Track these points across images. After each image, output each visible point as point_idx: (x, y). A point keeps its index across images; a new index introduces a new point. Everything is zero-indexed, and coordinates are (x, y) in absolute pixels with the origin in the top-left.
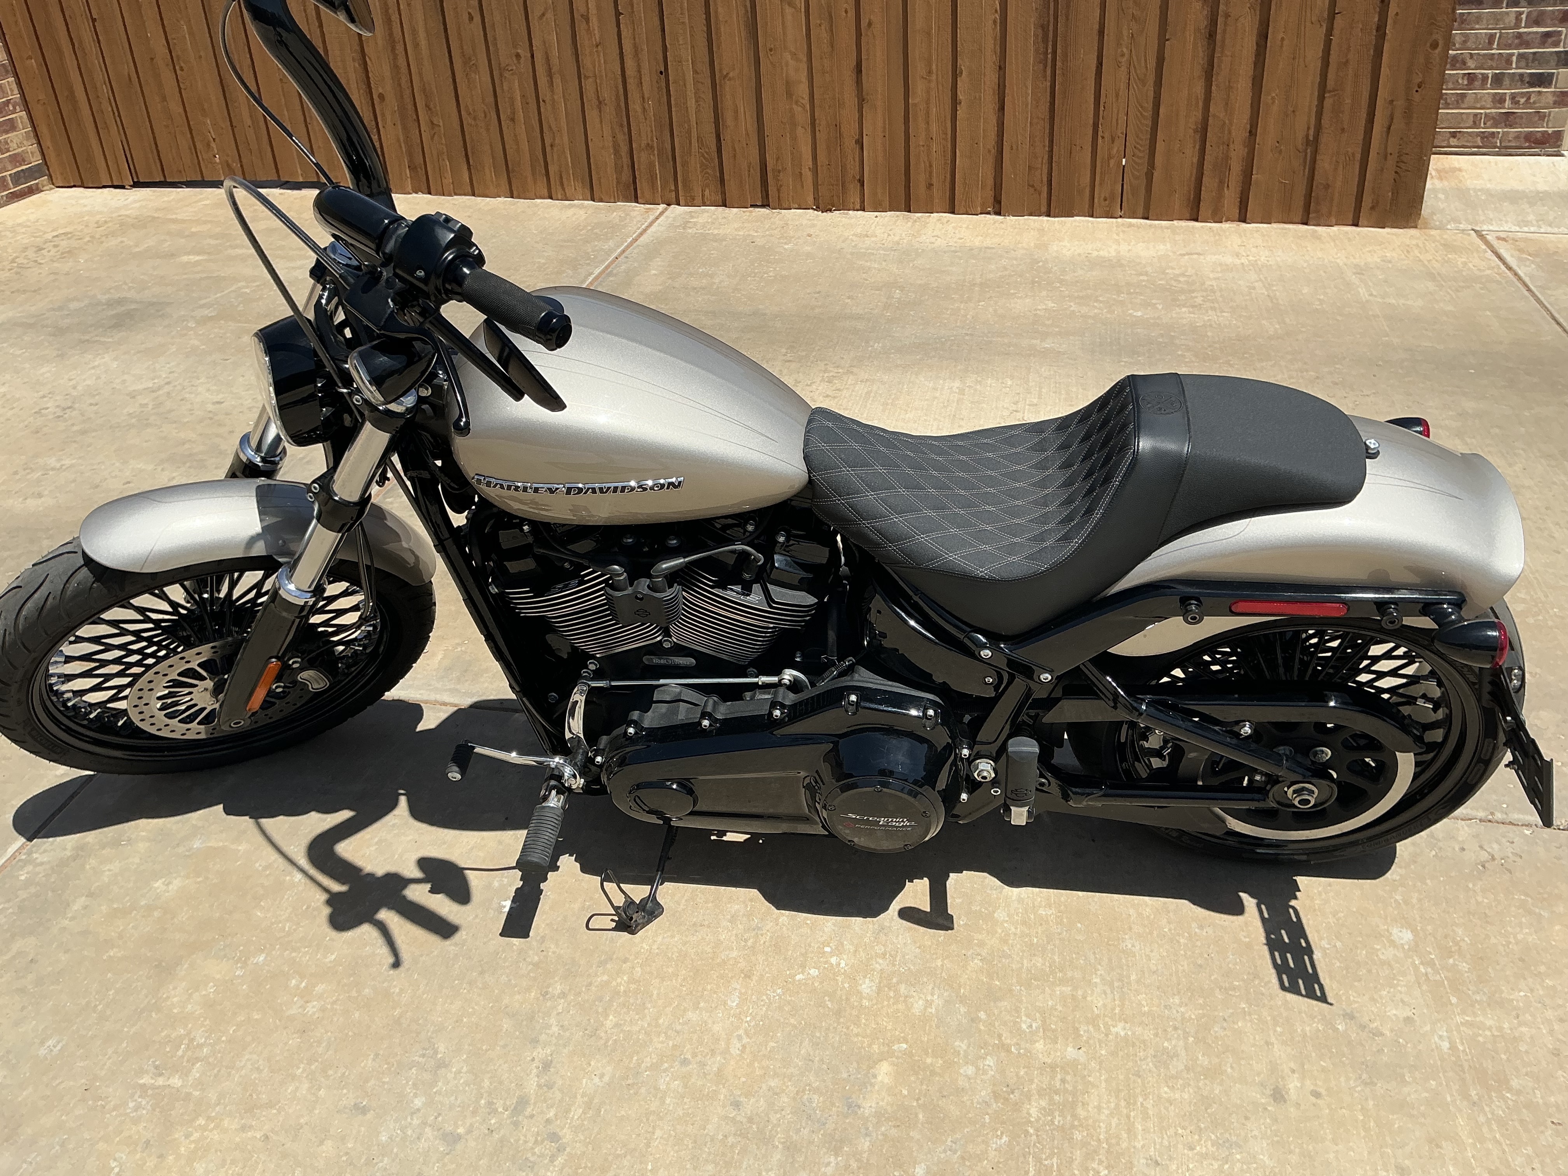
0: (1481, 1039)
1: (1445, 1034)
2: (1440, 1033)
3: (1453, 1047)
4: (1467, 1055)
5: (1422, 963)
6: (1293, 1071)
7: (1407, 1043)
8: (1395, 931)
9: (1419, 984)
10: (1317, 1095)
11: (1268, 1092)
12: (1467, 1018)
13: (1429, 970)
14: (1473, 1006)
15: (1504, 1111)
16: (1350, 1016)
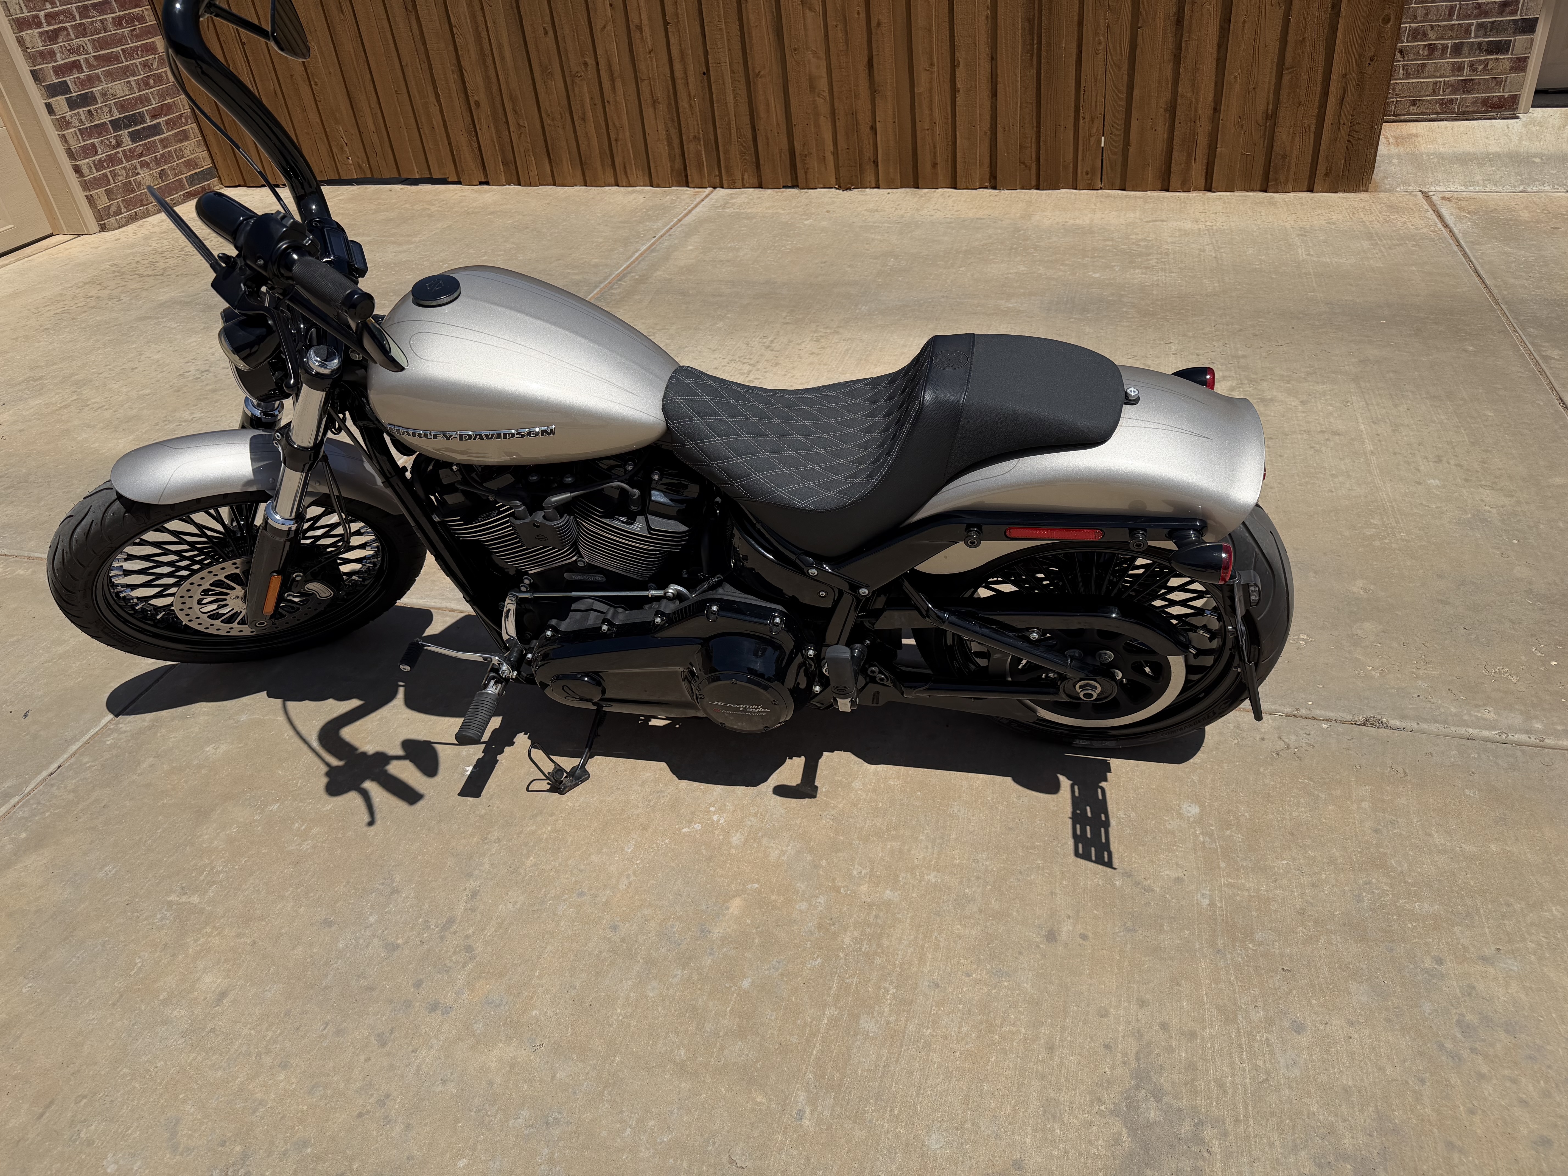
0: (1238, 898)
1: (1208, 892)
2: (1204, 892)
3: (1212, 904)
4: (1223, 910)
5: (1202, 833)
6: (1069, 917)
7: (1173, 899)
8: (1185, 806)
9: (1195, 850)
10: (1084, 937)
11: (1043, 933)
12: (1230, 880)
13: (1207, 839)
14: (1238, 870)
15: (1243, 958)
16: (1128, 875)
